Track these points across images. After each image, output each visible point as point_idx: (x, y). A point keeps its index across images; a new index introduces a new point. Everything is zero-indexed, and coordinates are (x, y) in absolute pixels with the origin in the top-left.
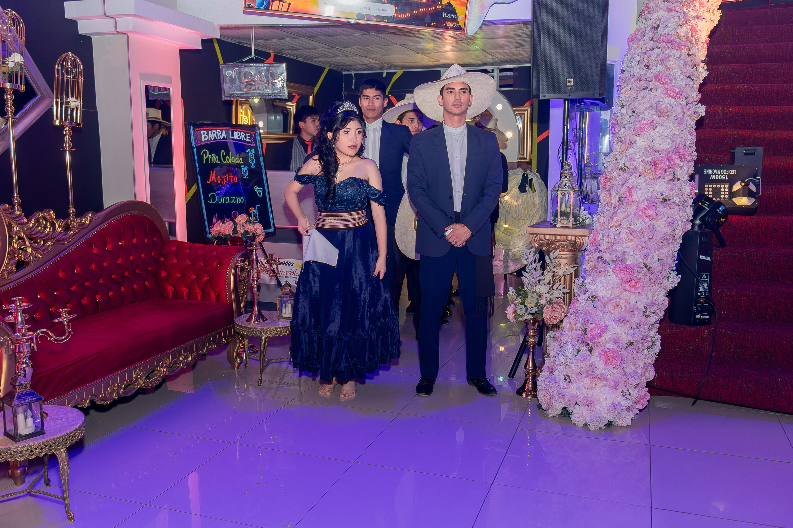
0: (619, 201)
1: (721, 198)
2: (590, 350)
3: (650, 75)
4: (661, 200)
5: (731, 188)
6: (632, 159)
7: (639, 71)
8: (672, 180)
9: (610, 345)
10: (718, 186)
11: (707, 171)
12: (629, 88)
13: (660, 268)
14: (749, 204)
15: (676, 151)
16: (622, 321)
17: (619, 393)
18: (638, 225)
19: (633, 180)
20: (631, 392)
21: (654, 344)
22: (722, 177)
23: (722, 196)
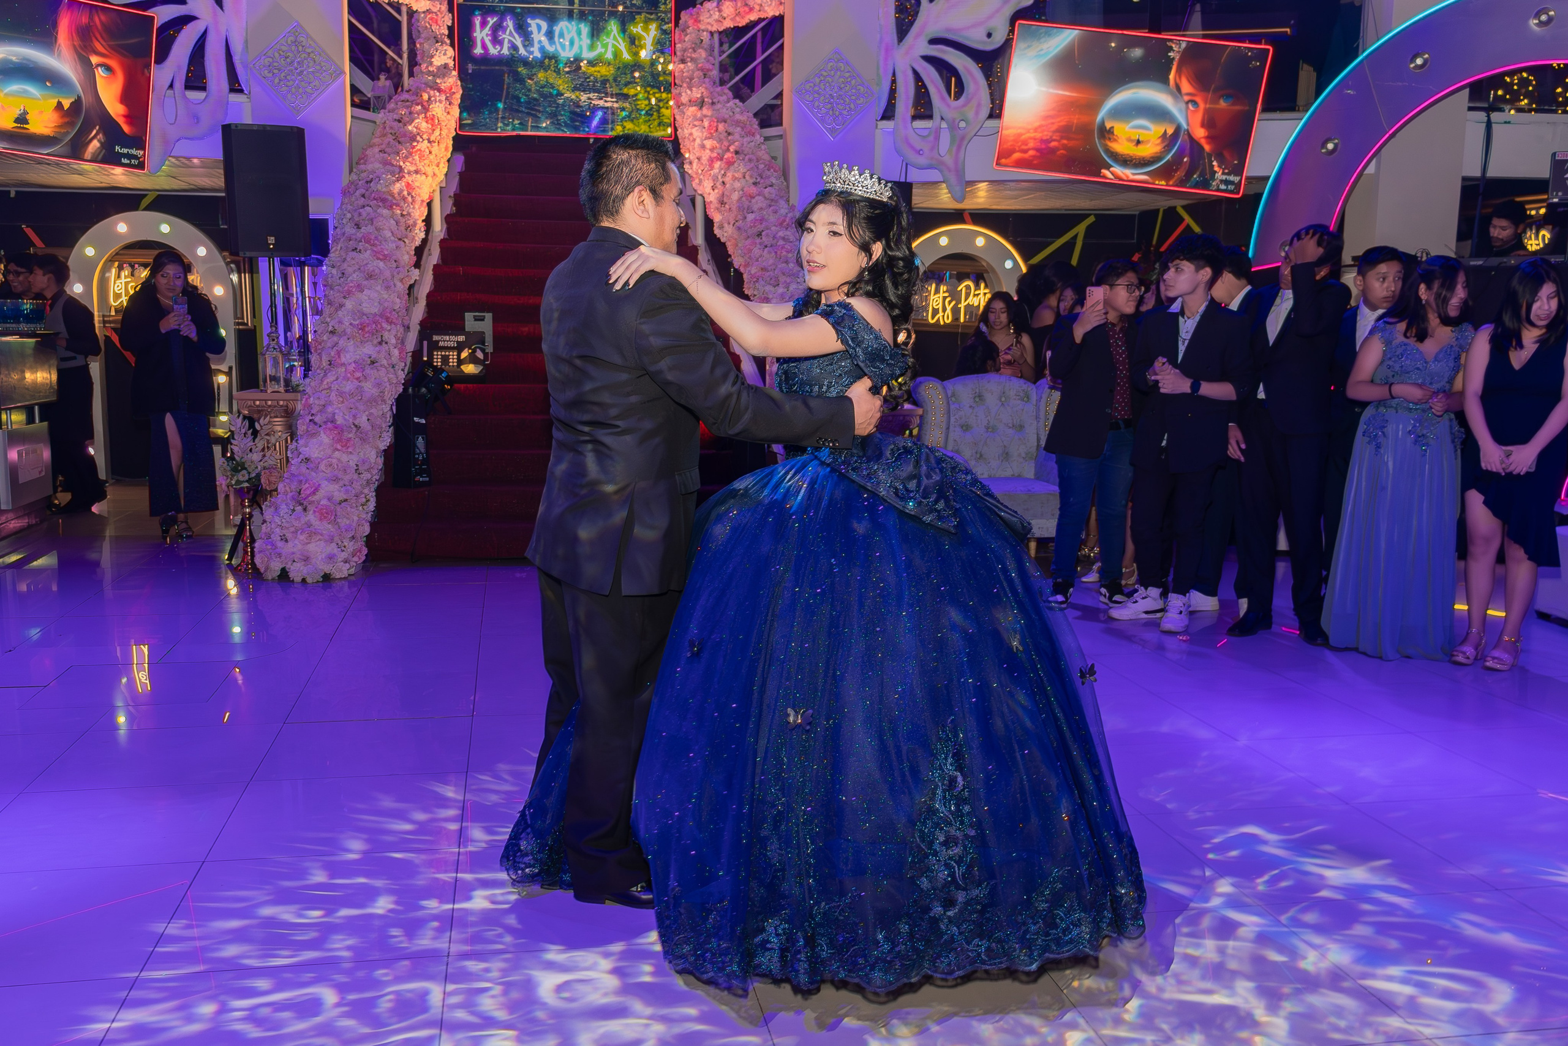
0: (330, 365)
1: (450, 366)
2: (305, 510)
3: (359, 235)
4: (369, 362)
5: (459, 356)
6: (340, 322)
7: (350, 230)
8: (380, 343)
9: (324, 502)
10: (447, 354)
11: (435, 338)
12: (339, 248)
13: (369, 428)
14: (477, 372)
15: (382, 315)
16: (335, 479)
17: (334, 545)
18: (348, 387)
19: (342, 343)
20: (346, 544)
21: (368, 501)
22: (452, 344)
23: (451, 364)
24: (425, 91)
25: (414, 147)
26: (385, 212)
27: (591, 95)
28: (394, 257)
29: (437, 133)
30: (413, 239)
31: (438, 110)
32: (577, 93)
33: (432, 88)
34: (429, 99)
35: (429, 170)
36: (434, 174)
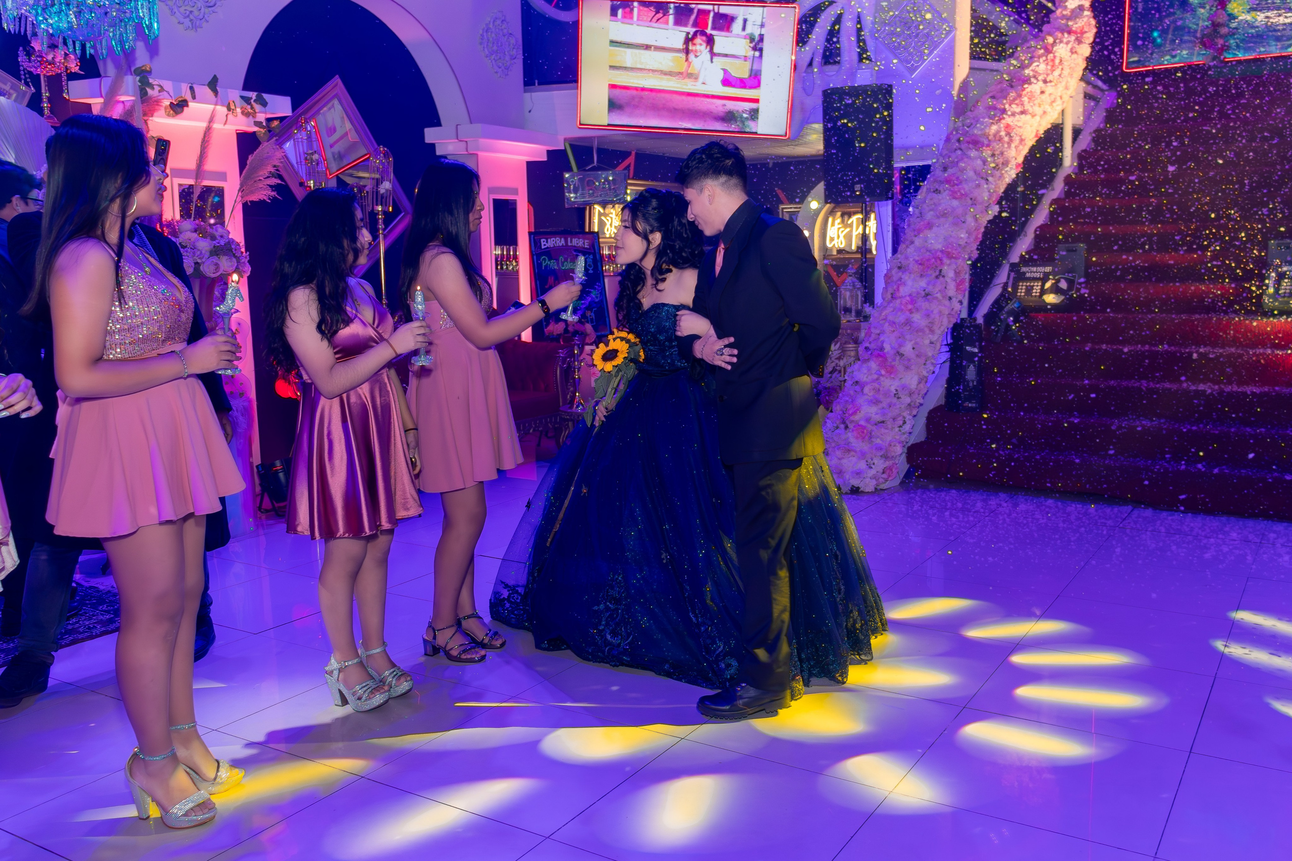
1: (1032, 296)
2: (846, 427)
3: (944, 177)
4: (923, 295)
5: (1043, 286)
6: (907, 258)
7: (938, 173)
8: (937, 276)
9: (863, 422)
10: (1032, 284)
11: (1023, 269)
13: (913, 356)
14: (1058, 302)
15: (944, 251)
16: (875, 401)
17: (864, 461)
18: (901, 317)
19: (906, 277)
20: (876, 461)
21: (904, 423)
22: (1038, 275)
23: (1034, 294)
24: (1050, 34)
25: (1024, 89)
26: (973, 154)
27: (1269, 14)
28: (972, 195)
29: (1056, 73)
30: (1001, 177)
31: (1061, 50)
32: (1253, 14)
33: (1062, 32)
34: (1055, 42)
35: (1038, 110)
36: (1045, 112)
